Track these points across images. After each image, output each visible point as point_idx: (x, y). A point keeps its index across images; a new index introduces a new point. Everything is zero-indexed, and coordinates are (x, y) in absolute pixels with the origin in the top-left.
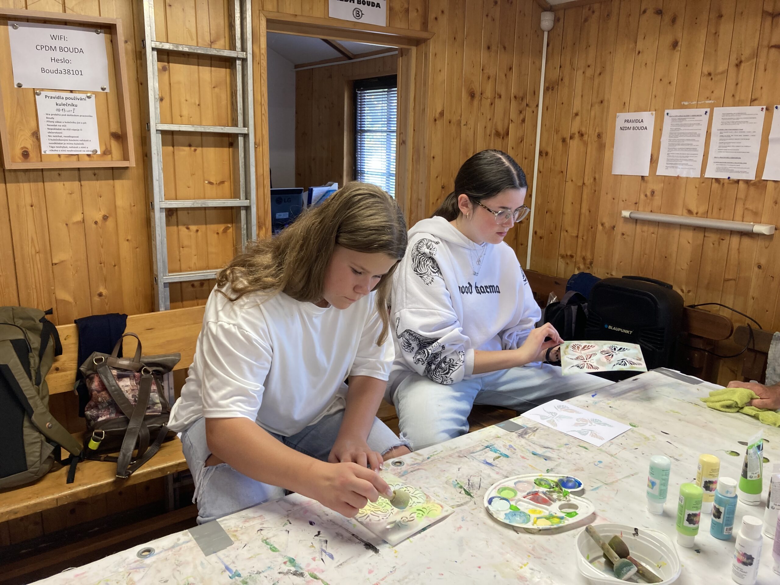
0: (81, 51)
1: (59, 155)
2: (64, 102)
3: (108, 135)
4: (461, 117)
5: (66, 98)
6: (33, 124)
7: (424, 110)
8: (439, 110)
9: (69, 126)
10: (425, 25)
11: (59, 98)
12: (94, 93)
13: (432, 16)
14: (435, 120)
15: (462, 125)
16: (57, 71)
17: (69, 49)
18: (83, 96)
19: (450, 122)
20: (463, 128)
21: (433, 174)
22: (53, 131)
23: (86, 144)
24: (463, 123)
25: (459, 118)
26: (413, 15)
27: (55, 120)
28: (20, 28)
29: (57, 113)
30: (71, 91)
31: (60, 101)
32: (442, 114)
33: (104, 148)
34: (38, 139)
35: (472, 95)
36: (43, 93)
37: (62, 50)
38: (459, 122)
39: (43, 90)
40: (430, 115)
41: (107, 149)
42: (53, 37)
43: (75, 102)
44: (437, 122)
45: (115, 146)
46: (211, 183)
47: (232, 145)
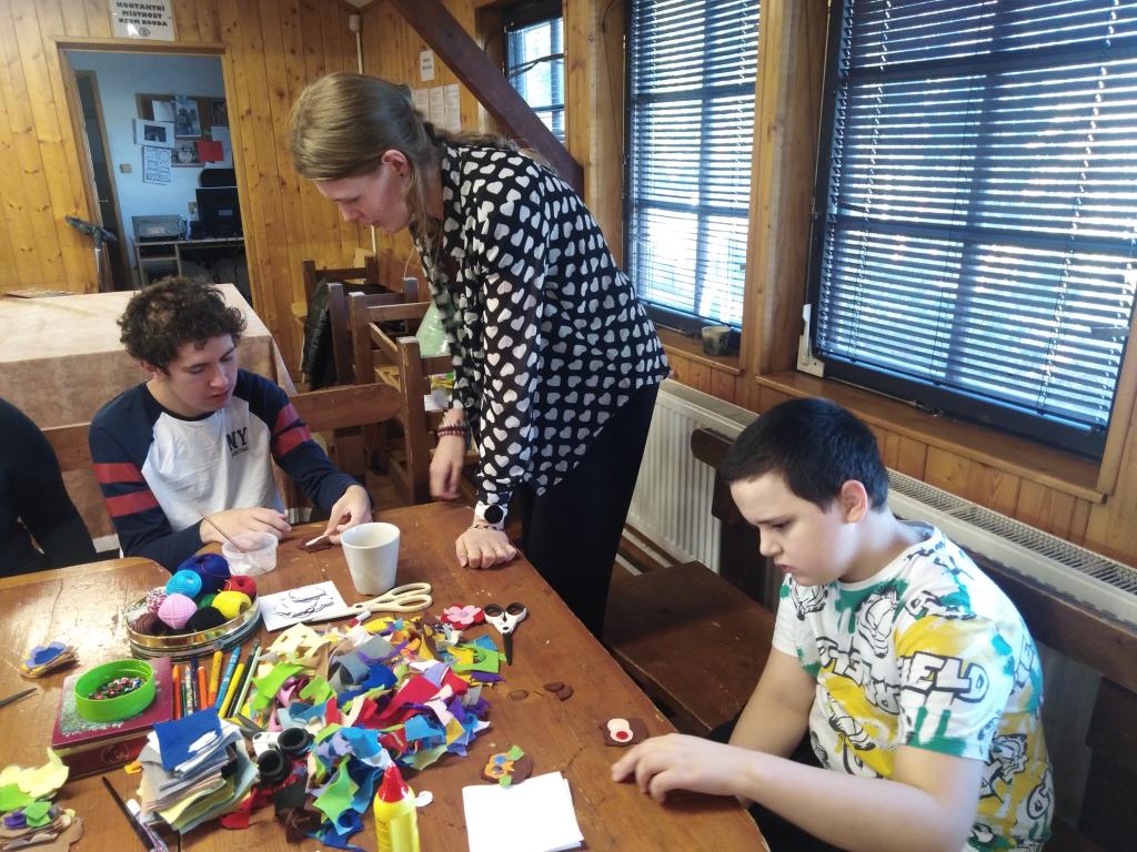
4: (271, 113)
8: (245, 108)
10: (218, 37)
13: (224, 29)
15: (273, 120)
19: (259, 119)
20: (275, 124)
25: (269, 115)
26: (203, 29)
32: (249, 112)
35: (281, 95)
38: (270, 118)
44: (245, 118)
46: (27, 172)
47: (40, 142)
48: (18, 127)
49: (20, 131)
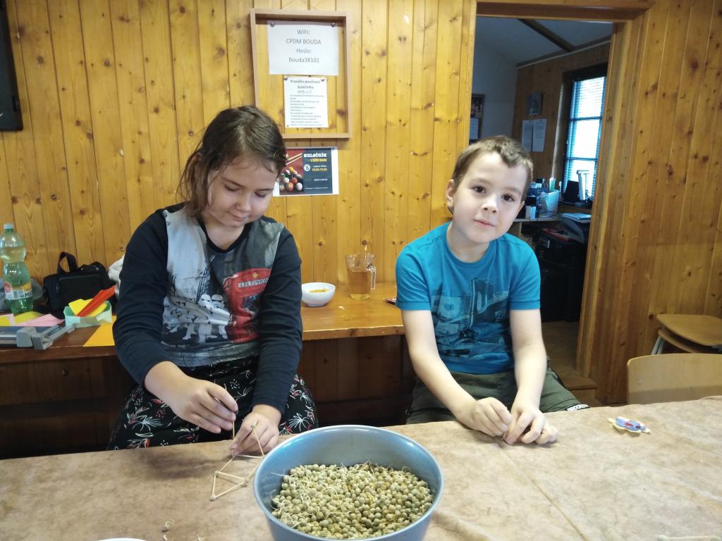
0: (319, 42)
1: (298, 129)
2: (304, 84)
3: (335, 113)
4: (678, 89)
5: (306, 82)
6: (281, 104)
7: (635, 84)
8: (652, 83)
9: (306, 105)
11: (300, 81)
12: (327, 77)
14: (647, 94)
15: (678, 98)
16: (300, 60)
17: (310, 41)
18: (319, 79)
19: (664, 95)
20: (680, 101)
21: (640, 148)
22: (294, 109)
23: (318, 119)
24: (680, 95)
25: (675, 91)
27: (296, 100)
28: (276, 26)
29: (298, 94)
30: (310, 76)
31: (300, 84)
32: (655, 87)
33: (331, 123)
34: (283, 116)
35: (695, 66)
36: (289, 79)
37: (305, 42)
38: (675, 95)
39: (289, 75)
40: (640, 88)
41: (333, 123)
42: (299, 32)
43: (312, 85)
44: (649, 95)
45: (339, 120)
46: (415, 154)
47: (436, 120)
48: (417, 103)
49: (420, 107)
